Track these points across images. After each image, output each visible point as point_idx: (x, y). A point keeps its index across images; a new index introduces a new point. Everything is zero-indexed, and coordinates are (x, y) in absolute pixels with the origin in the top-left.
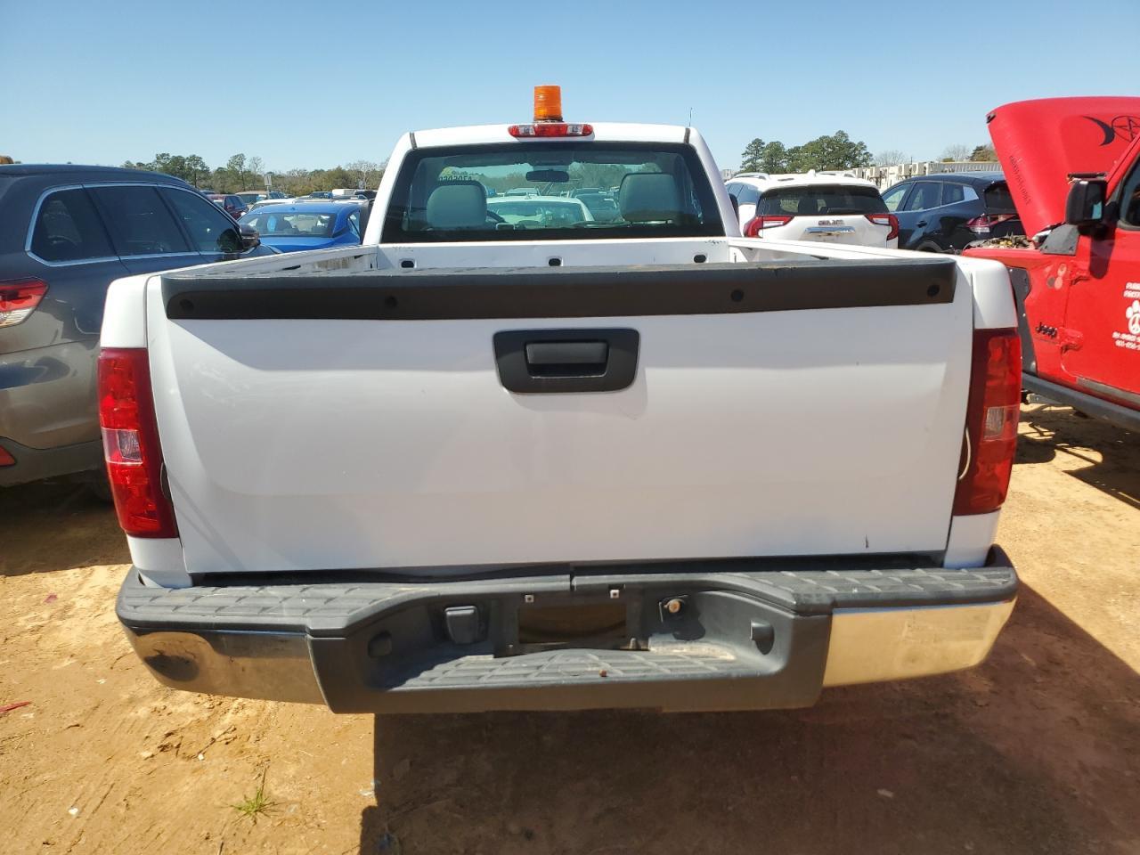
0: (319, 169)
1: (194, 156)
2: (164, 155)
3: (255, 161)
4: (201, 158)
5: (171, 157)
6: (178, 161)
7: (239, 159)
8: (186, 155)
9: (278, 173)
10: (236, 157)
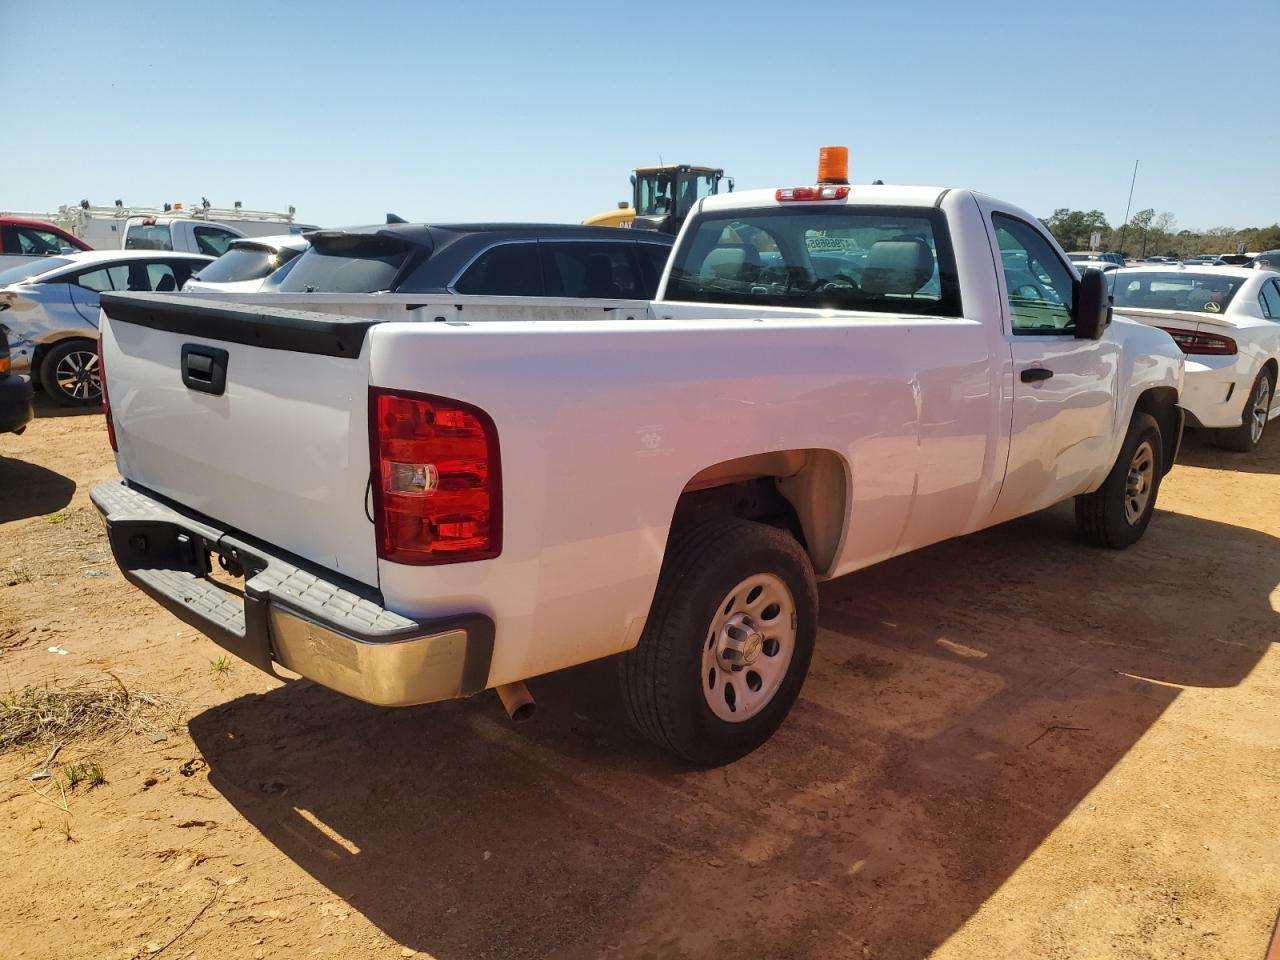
0: (1251, 227)
1: (1095, 212)
2: (1063, 210)
3: (1166, 217)
4: (1102, 214)
5: (1070, 212)
6: (1077, 217)
7: (1148, 215)
8: (1086, 210)
9: (1196, 232)
10: (1142, 213)
